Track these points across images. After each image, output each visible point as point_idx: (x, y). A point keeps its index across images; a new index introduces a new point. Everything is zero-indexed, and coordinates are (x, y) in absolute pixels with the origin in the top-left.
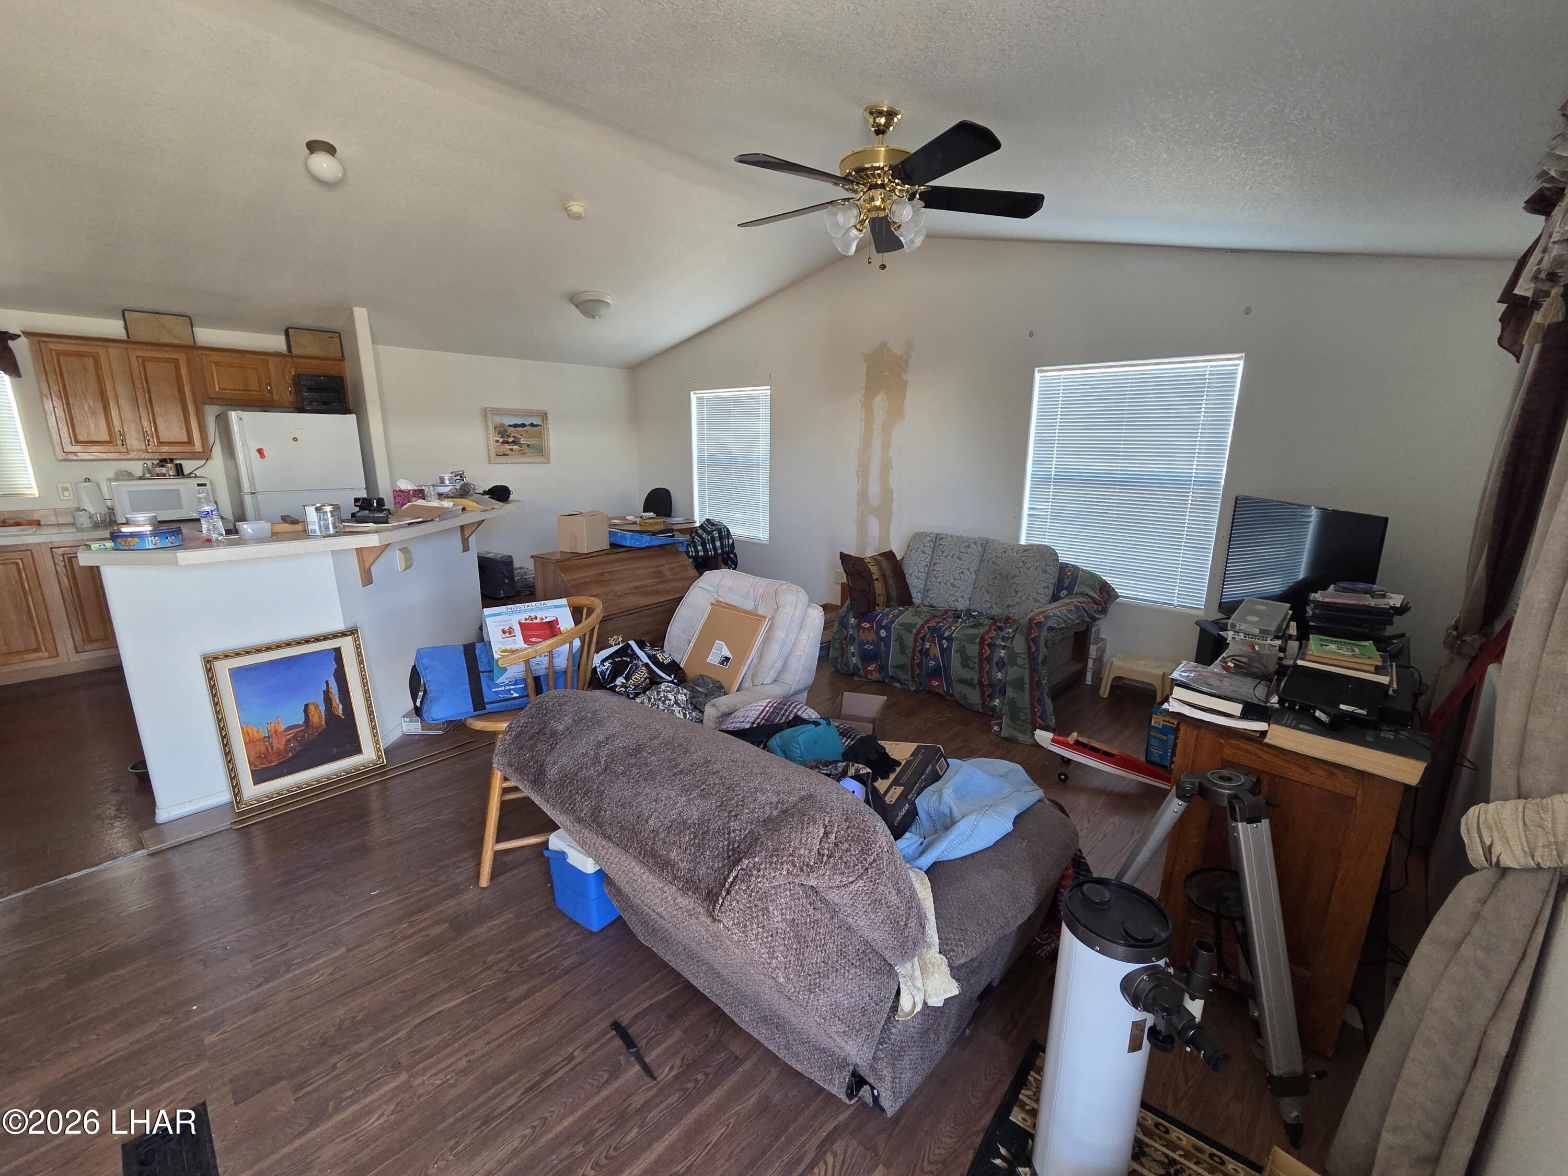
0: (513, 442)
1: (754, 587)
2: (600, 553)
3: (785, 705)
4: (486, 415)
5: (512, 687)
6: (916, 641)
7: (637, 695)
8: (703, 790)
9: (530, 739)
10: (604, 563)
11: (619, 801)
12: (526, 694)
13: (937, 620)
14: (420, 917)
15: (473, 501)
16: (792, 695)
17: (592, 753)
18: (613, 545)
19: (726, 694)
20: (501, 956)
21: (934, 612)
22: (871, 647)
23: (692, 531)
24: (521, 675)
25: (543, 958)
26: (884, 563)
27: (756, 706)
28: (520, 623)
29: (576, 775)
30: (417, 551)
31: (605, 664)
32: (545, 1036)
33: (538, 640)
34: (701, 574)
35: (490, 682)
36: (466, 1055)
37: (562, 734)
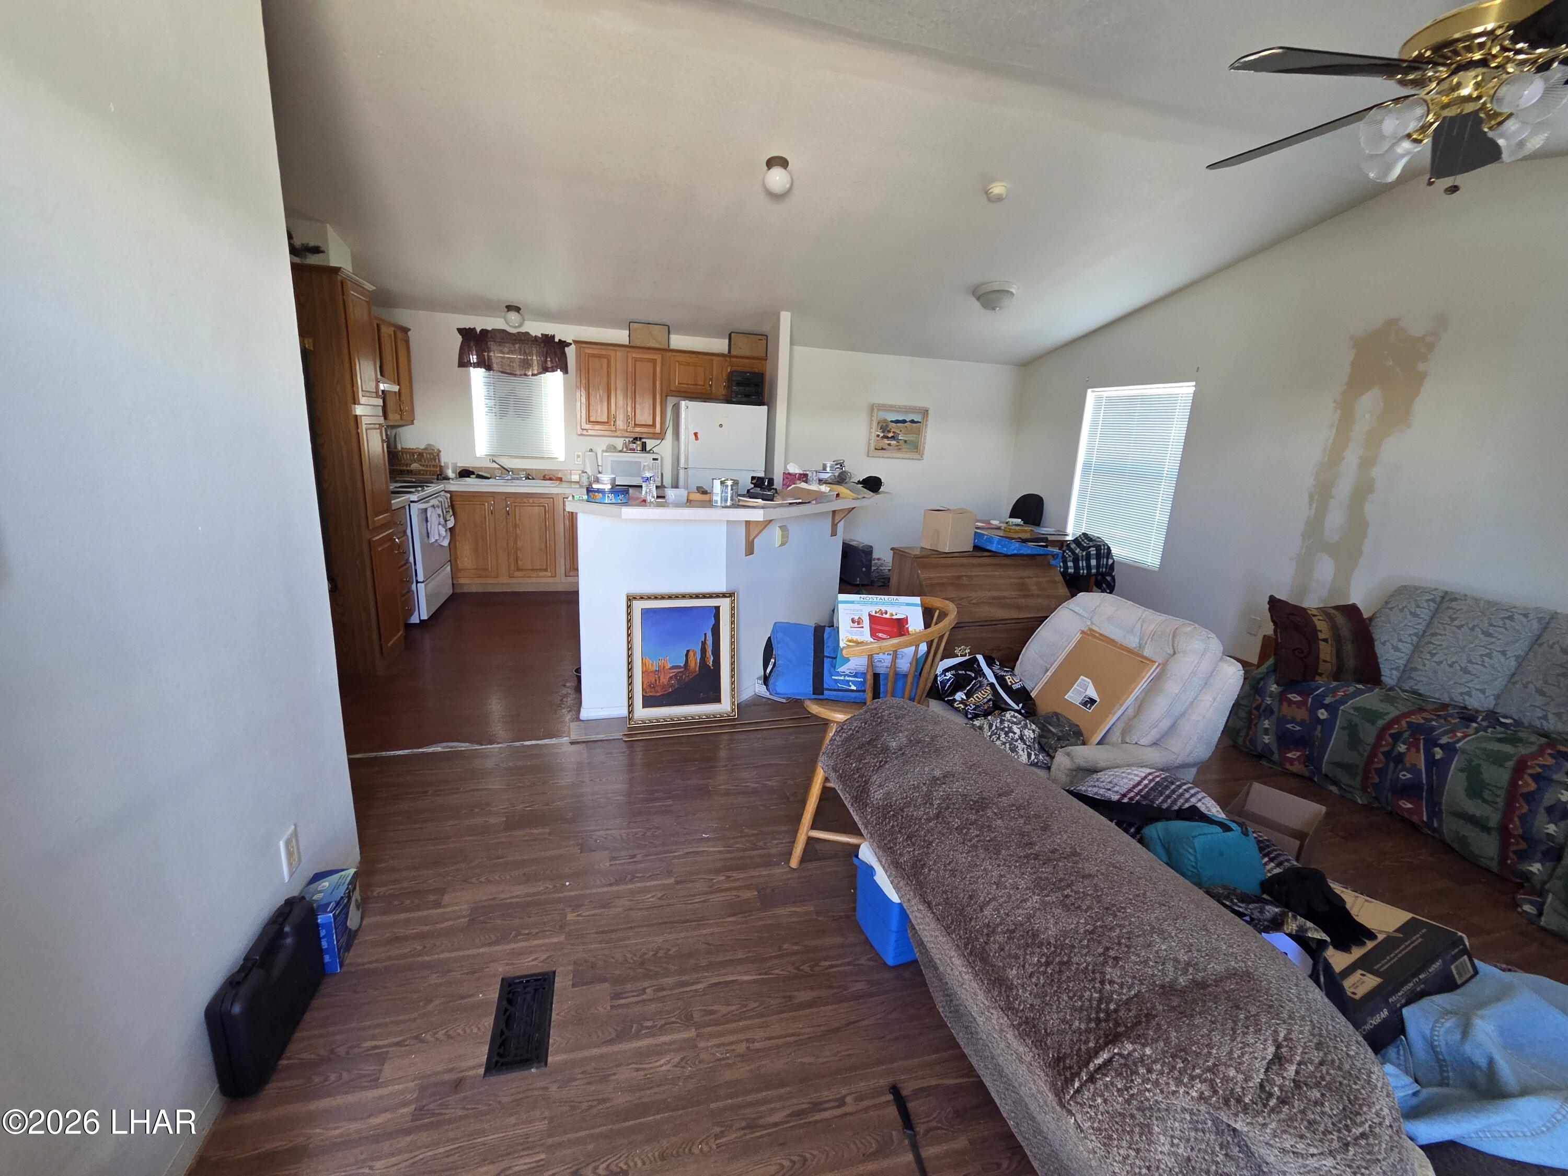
0: (892, 437)
1: (1143, 621)
2: (962, 554)
3: (1173, 783)
4: (872, 410)
5: (851, 679)
6: (1380, 736)
7: (976, 716)
8: (1067, 896)
9: (860, 748)
10: (962, 565)
11: (949, 864)
12: (863, 689)
13: (1425, 715)
14: (736, 875)
15: (848, 489)
16: (1177, 767)
17: (925, 789)
18: (976, 548)
19: (1084, 743)
20: (796, 948)
21: (1421, 702)
22: (1298, 728)
23: (1062, 544)
24: (863, 669)
25: (835, 970)
26: (1340, 619)
27: (1129, 774)
28: (870, 615)
29: (902, 810)
30: (795, 531)
31: (947, 674)
32: (821, 1060)
33: (885, 636)
34: (1073, 595)
35: (832, 669)
36: (747, 1040)
37: (894, 753)
